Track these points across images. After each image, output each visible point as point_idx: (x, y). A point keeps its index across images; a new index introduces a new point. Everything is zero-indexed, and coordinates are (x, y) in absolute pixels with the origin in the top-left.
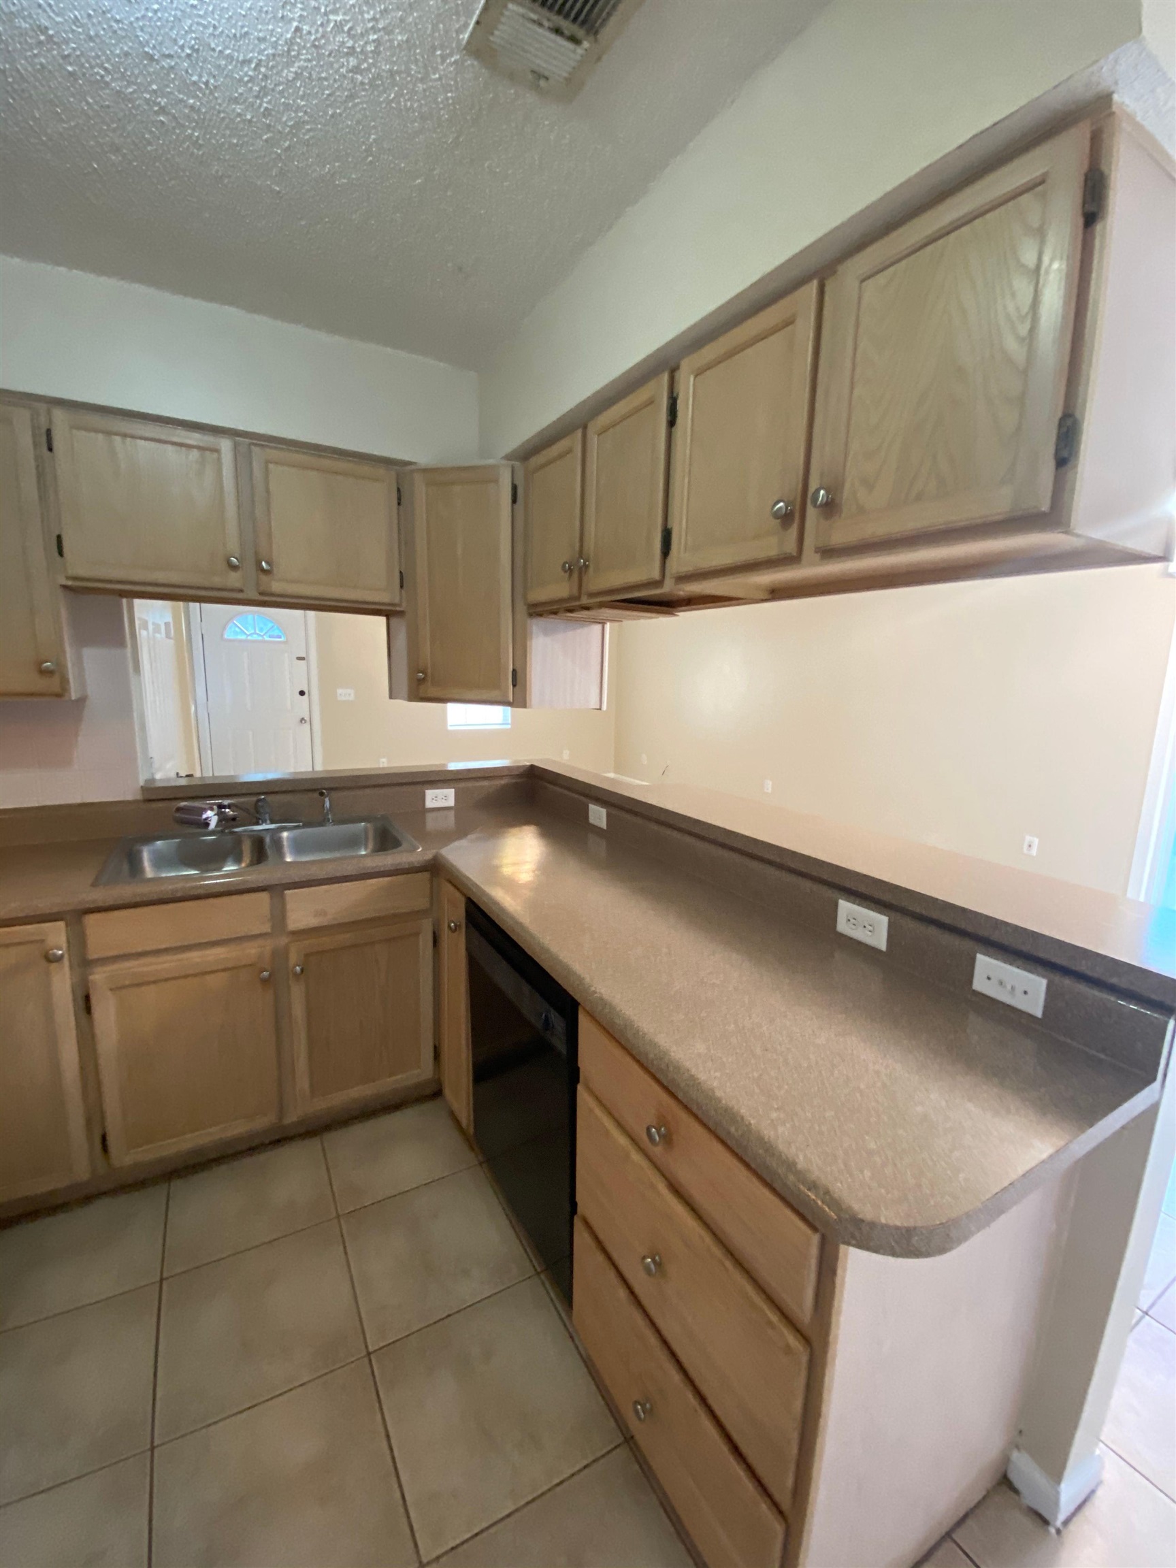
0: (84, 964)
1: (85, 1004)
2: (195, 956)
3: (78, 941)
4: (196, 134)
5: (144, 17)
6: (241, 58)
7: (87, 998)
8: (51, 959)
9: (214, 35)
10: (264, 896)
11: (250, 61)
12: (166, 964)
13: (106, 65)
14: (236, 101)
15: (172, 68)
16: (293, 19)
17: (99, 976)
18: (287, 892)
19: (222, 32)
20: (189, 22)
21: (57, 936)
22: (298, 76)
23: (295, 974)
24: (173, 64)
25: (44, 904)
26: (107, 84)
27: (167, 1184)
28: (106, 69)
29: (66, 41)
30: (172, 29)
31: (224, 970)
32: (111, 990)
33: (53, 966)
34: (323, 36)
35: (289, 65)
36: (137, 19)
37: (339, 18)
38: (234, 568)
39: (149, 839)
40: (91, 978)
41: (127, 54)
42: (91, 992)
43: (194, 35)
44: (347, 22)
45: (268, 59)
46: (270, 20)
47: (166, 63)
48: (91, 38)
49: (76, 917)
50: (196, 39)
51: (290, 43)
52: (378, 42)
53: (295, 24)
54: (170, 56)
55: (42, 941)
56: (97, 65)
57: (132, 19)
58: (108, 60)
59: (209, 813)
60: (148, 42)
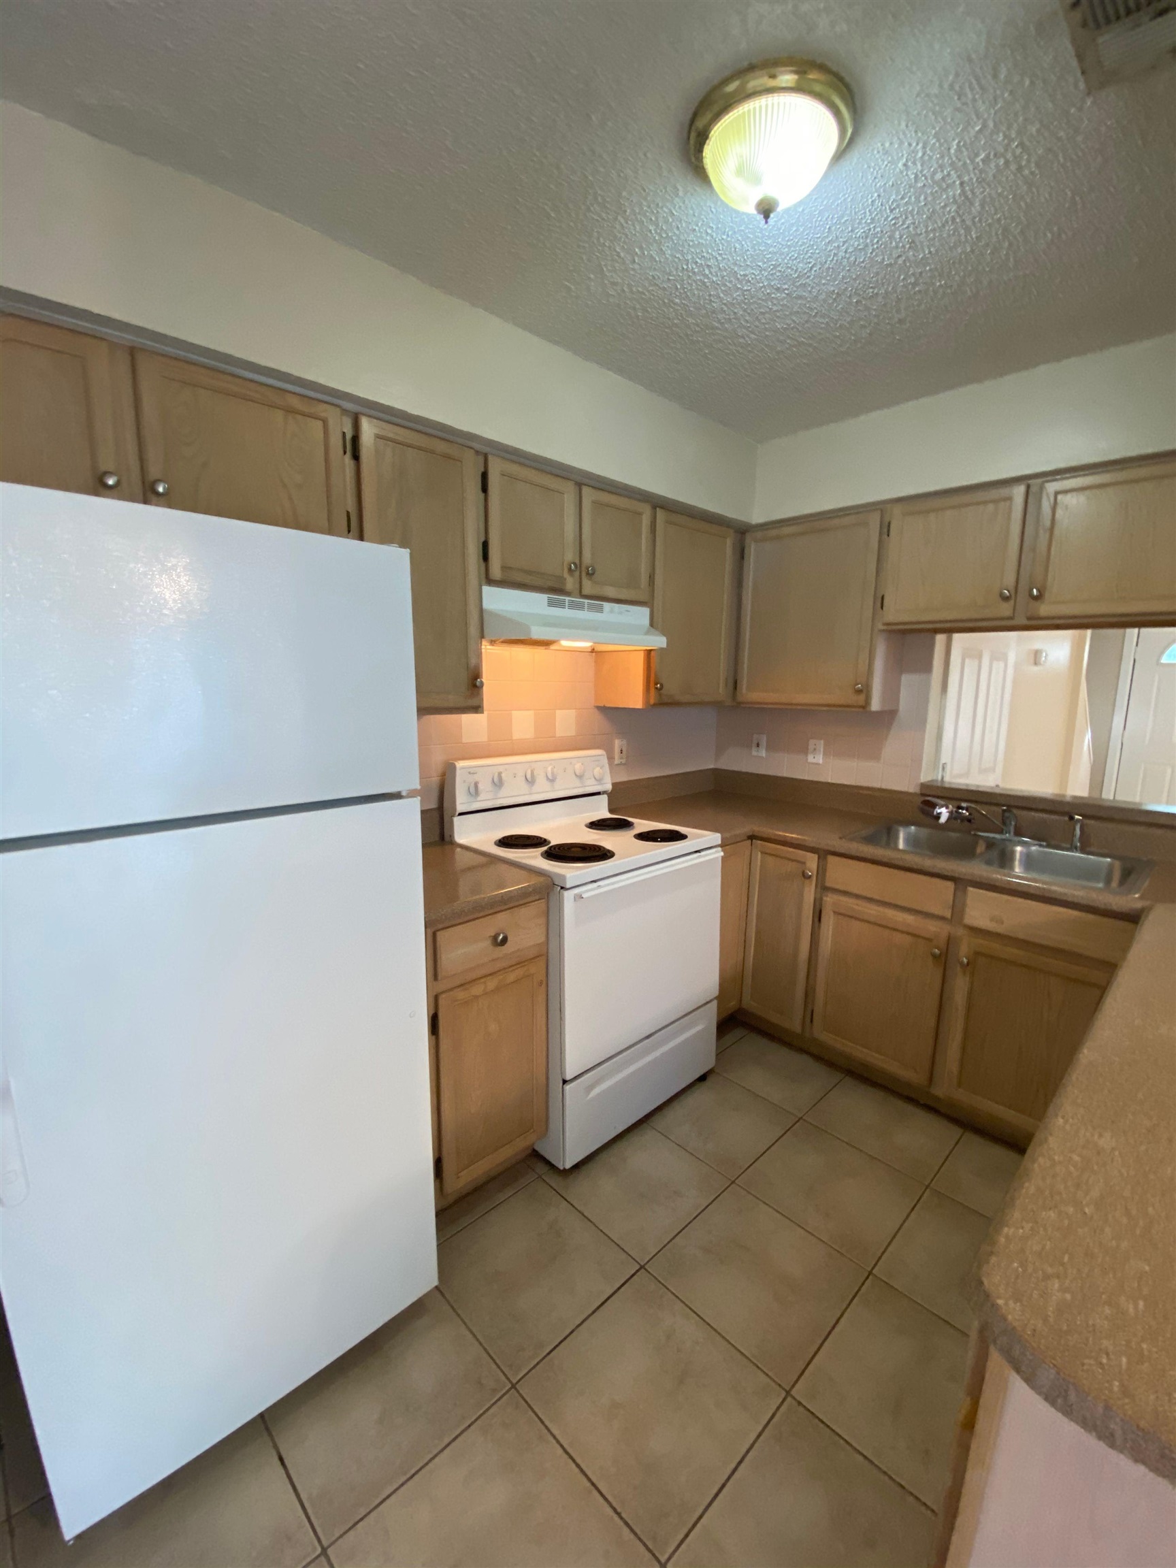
0: (823, 888)
1: (818, 915)
2: (890, 913)
3: (822, 871)
4: (943, 282)
5: (873, 250)
6: (940, 225)
7: (820, 912)
8: (805, 876)
9: (916, 227)
10: (950, 885)
11: (947, 222)
12: (872, 911)
13: (871, 285)
14: (955, 246)
15: (905, 260)
16: (954, 182)
17: (829, 899)
18: (970, 889)
19: (919, 222)
20: (897, 233)
21: (812, 861)
22: (982, 205)
23: (962, 964)
24: (904, 258)
25: (809, 838)
26: (877, 294)
27: (843, 1075)
28: (872, 287)
29: (846, 289)
30: (891, 243)
31: (908, 933)
32: (834, 912)
33: (807, 881)
34: (981, 173)
35: (972, 204)
36: (871, 253)
37: (982, 156)
38: (1006, 599)
39: (907, 823)
40: (825, 898)
41: (877, 274)
42: (823, 909)
43: (905, 237)
44: (989, 153)
45: (957, 212)
46: (941, 194)
47: (900, 261)
48: (855, 280)
49: (823, 854)
50: (907, 237)
51: (963, 192)
52: (1021, 144)
53: (958, 183)
54: (899, 256)
55: (804, 863)
56: (867, 289)
57: (869, 255)
58: (870, 282)
59: (944, 810)
60: (883, 259)
